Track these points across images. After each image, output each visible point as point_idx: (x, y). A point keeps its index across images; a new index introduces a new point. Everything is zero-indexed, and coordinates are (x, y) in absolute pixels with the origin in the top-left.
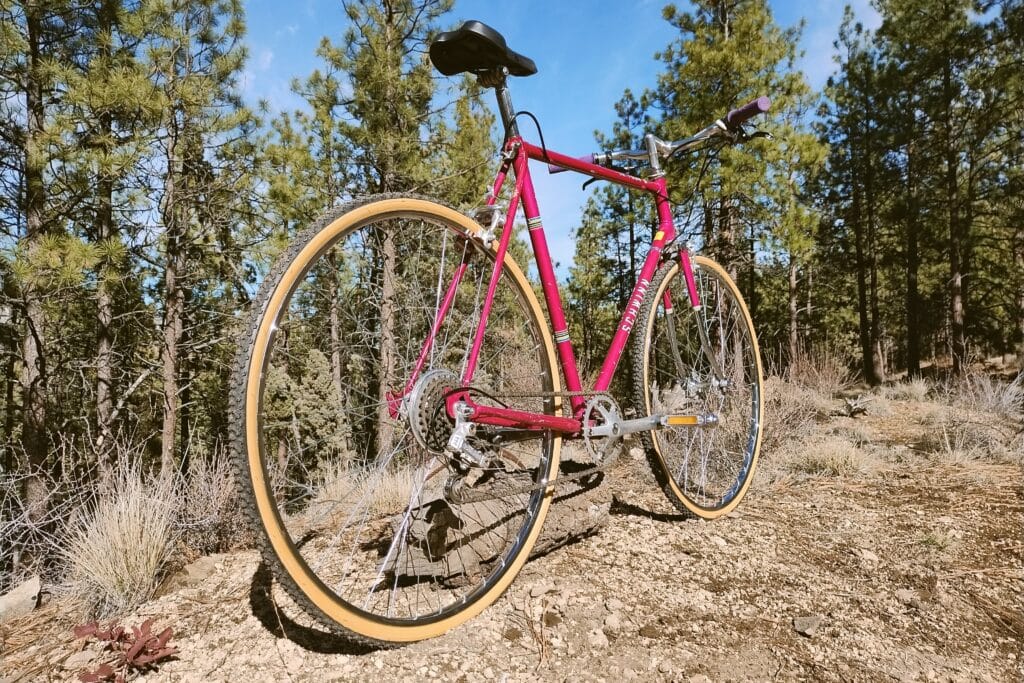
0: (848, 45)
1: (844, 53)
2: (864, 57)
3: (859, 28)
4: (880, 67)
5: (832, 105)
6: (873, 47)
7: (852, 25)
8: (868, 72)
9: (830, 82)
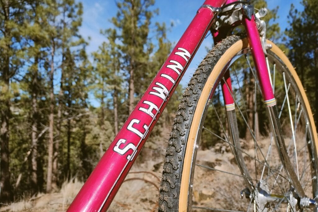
0: (292, 17)
1: (291, 20)
2: (299, 20)
3: (296, 11)
4: (304, 24)
5: (287, 37)
6: (301, 18)
7: (294, 10)
8: (300, 25)
9: (286, 30)
